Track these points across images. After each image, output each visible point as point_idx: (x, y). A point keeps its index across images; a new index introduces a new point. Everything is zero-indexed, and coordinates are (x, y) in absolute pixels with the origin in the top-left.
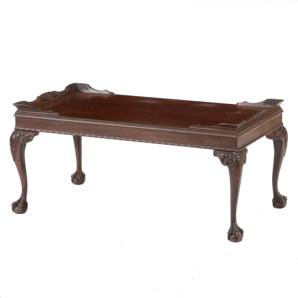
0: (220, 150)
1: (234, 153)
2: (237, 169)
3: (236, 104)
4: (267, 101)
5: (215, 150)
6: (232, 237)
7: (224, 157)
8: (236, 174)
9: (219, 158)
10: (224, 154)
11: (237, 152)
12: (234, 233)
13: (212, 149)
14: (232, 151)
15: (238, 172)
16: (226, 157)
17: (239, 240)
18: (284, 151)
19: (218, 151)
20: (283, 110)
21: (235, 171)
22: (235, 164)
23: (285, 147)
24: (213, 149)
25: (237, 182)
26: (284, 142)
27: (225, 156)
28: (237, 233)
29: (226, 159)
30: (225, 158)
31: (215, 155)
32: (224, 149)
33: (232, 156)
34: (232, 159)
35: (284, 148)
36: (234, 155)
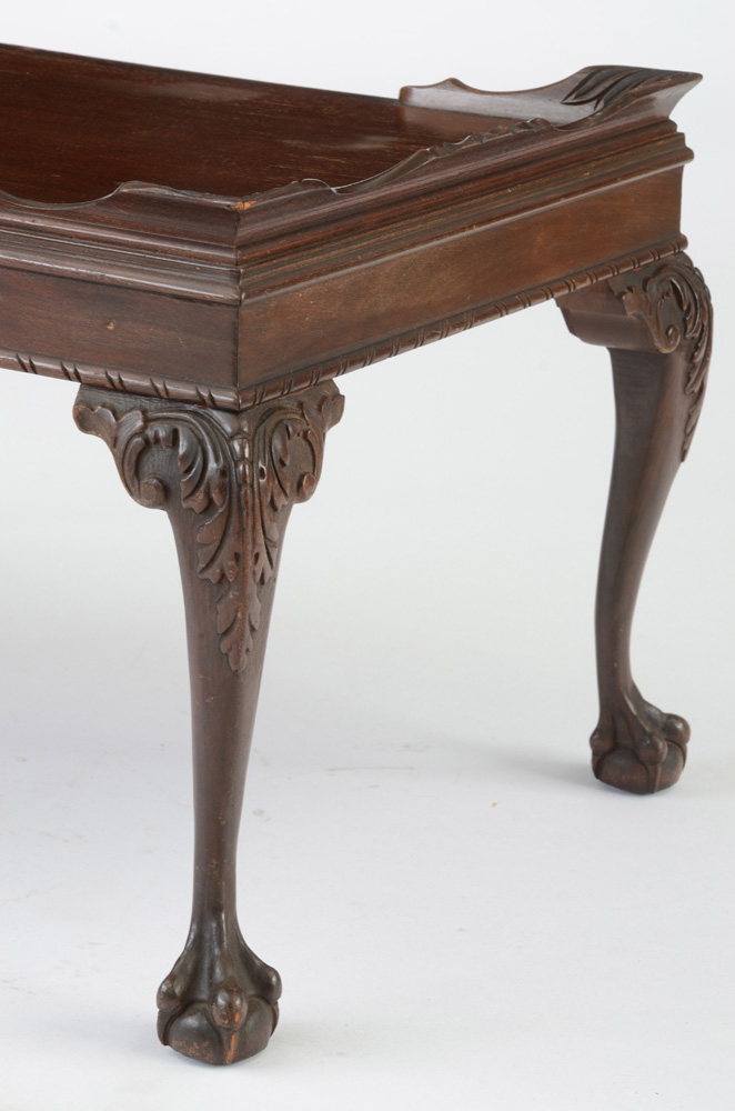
0: (123, 390)
1: (217, 415)
2: (231, 541)
3: (395, 96)
4: (590, 83)
5: (88, 385)
6: (191, 1021)
7: (147, 441)
8: (223, 575)
9: (113, 443)
10: (147, 421)
11: (234, 411)
12: (204, 994)
13: (67, 376)
14: (201, 402)
15: (237, 557)
16: (157, 440)
17: (231, 1054)
18: (678, 425)
19: (107, 397)
20: (689, 143)
21: (212, 548)
22: (215, 496)
23: (688, 401)
24: (78, 377)
25: (226, 632)
26: (680, 365)
27: (150, 433)
28: (221, 1001)
29: (157, 460)
30: (154, 449)
31: (85, 419)
32: (146, 383)
33: (201, 442)
34: (199, 459)
35: (679, 403)
36: (214, 428)
